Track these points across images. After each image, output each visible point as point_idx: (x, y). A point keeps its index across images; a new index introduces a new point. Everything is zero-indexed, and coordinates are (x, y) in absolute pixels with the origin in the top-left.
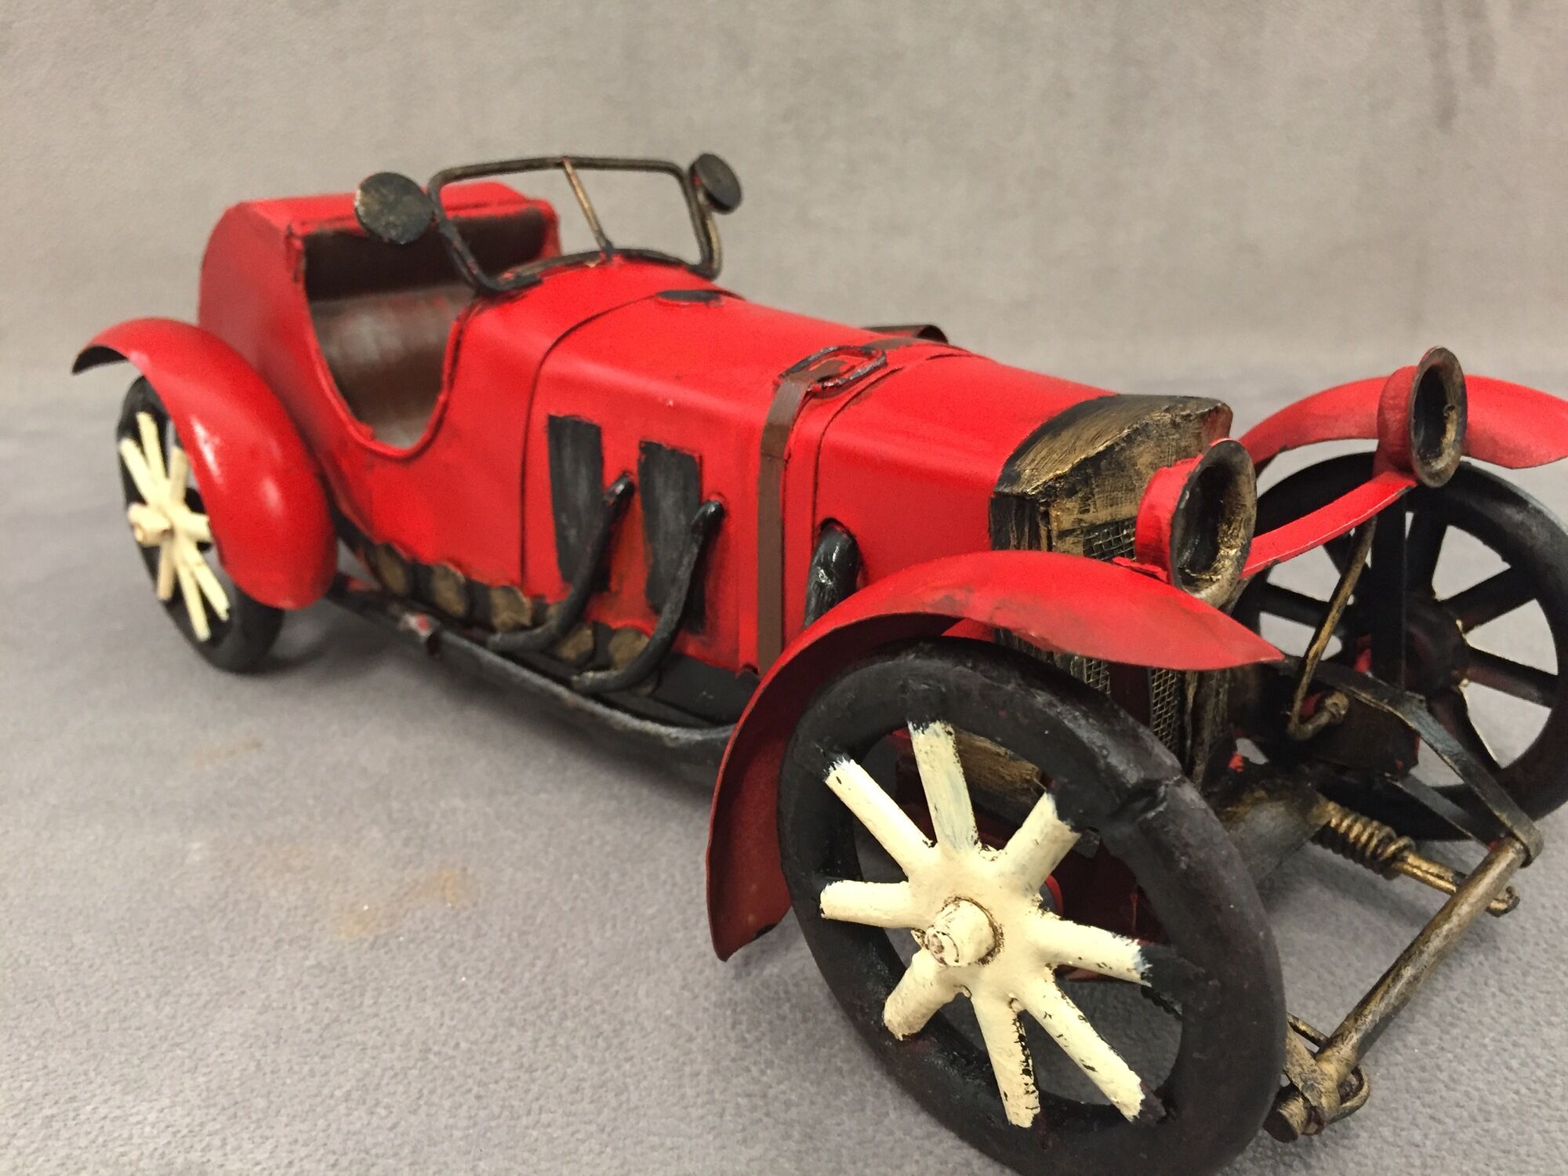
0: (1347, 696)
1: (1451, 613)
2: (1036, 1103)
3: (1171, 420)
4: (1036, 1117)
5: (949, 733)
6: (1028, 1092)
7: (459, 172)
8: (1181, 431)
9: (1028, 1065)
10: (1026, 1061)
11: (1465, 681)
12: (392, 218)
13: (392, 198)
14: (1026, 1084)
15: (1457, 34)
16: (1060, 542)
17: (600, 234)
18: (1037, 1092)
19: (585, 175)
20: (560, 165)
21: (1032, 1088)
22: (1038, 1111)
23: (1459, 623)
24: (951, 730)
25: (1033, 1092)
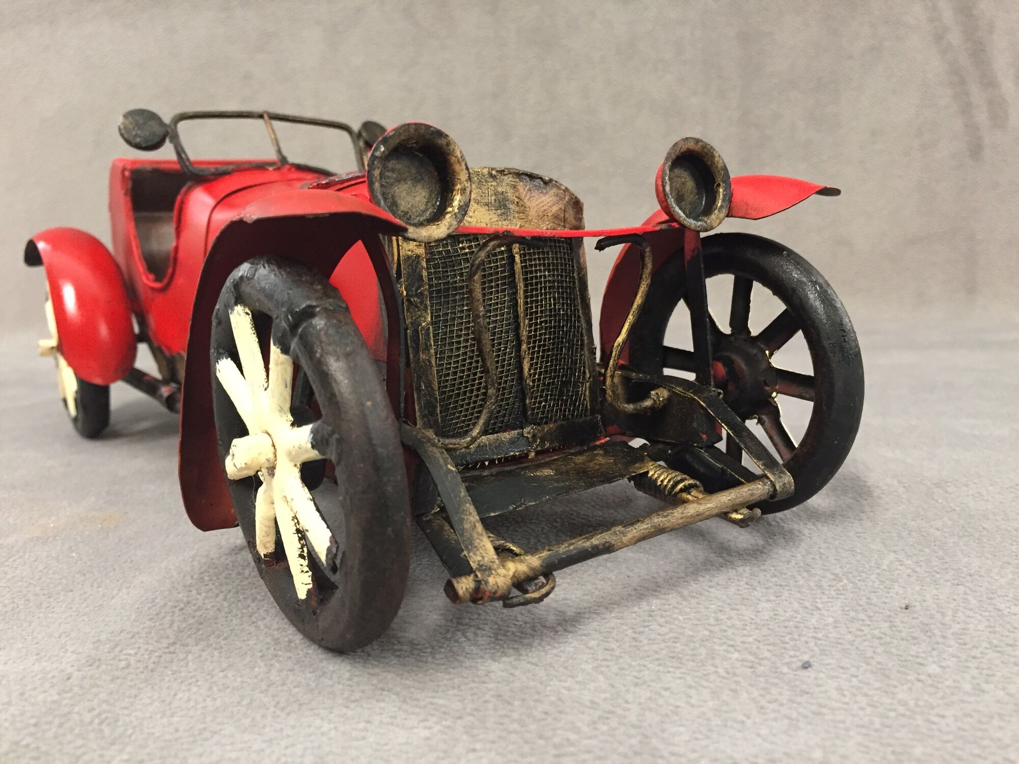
0: (669, 391)
1: (762, 346)
2: (309, 580)
3: (489, 172)
4: (309, 591)
5: (247, 314)
6: (302, 571)
7: (191, 114)
8: (498, 181)
9: (303, 551)
10: (302, 548)
11: (774, 394)
12: (139, 132)
13: (141, 122)
14: (302, 565)
15: (978, 96)
16: (405, 243)
17: (279, 151)
18: (310, 573)
19: (277, 124)
20: (261, 116)
21: (307, 569)
22: (311, 586)
23: (767, 352)
24: (249, 312)
25: (307, 572)
